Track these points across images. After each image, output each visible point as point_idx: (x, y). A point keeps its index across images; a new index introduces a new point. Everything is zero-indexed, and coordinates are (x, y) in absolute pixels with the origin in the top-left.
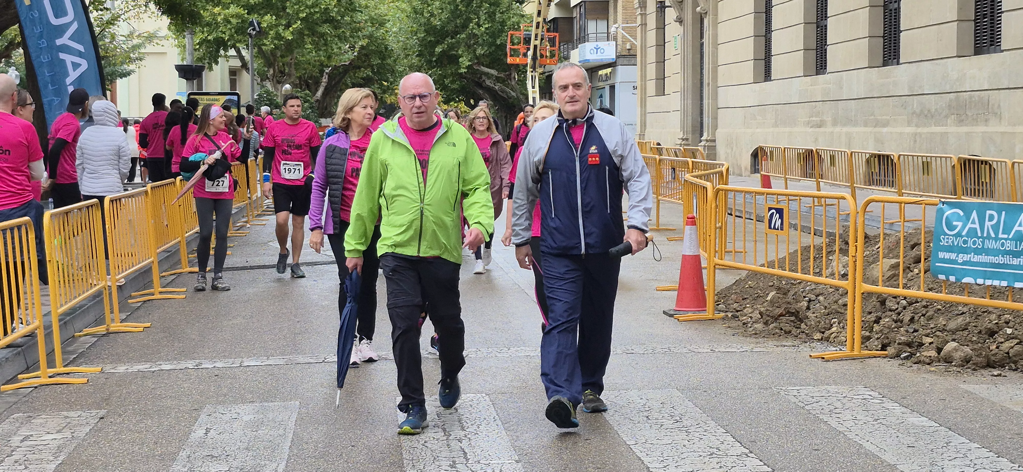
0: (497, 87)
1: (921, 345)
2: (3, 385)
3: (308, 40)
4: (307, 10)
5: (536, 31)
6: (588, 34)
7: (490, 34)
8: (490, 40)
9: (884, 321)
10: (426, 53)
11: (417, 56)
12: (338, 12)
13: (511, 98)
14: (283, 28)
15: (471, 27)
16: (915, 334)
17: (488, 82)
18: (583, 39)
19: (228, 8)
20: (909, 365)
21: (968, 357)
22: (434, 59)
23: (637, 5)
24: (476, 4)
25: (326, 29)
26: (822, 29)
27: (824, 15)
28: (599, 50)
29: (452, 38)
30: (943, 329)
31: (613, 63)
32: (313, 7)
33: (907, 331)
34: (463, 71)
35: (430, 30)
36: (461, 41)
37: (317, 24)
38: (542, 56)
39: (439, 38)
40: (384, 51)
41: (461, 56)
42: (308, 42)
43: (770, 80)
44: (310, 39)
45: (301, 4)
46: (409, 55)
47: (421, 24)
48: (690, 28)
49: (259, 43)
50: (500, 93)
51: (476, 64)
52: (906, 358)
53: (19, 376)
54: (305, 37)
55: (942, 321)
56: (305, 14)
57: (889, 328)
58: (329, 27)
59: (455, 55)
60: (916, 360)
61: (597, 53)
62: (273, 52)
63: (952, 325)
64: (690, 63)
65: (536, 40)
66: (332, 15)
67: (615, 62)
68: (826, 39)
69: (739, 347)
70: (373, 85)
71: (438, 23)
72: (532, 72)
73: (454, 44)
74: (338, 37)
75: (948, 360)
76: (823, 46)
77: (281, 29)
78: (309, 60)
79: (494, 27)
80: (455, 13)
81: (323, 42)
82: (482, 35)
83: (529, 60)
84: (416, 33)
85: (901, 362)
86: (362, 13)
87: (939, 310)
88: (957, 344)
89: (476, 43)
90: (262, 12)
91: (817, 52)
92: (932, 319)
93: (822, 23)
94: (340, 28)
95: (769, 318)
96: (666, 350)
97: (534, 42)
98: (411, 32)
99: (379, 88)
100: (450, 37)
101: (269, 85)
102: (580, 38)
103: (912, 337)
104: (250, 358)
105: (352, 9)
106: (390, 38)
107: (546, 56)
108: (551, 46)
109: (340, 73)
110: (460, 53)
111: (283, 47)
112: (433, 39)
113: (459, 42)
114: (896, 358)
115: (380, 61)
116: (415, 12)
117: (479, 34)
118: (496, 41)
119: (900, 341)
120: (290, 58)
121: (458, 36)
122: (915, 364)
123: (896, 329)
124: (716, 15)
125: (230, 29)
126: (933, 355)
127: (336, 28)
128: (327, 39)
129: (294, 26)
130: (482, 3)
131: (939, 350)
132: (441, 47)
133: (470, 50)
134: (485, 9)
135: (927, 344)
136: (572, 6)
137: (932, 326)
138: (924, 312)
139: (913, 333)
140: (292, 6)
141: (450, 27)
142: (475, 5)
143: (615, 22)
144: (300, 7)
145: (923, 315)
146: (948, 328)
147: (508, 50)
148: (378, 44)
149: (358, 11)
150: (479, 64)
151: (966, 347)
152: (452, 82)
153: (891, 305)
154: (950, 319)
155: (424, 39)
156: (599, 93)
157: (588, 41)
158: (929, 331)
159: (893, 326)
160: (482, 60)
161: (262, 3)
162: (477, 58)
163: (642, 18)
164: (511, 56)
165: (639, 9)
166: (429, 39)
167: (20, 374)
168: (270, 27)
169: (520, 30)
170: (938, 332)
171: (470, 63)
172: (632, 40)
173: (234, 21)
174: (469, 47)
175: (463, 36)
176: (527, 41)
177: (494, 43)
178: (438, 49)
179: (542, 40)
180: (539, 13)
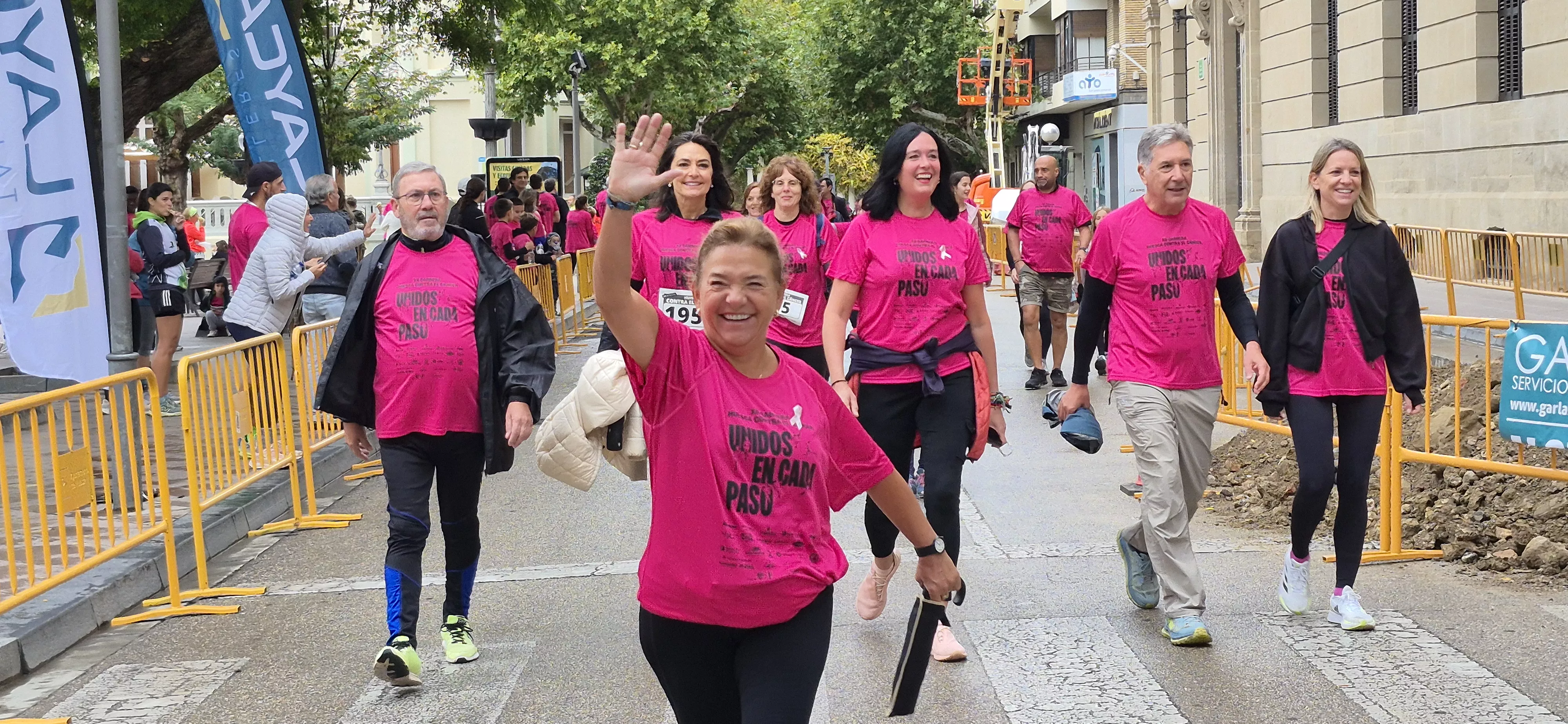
0: (946, 139)
1: (1494, 540)
2: (118, 616)
3: (669, 77)
4: (668, 34)
5: (997, 57)
6: (1076, 60)
7: (935, 62)
8: (934, 71)
9: (1441, 503)
11: (828, 96)
12: (712, 36)
13: (966, 154)
14: (633, 60)
15: (906, 53)
16: (1485, 523)
18: (1070, 66)
19: (554, 35)
20: (1473, 571)
21: (1562, 560)
22: (854, 100)
23: (1145, 16)
24: (913, 18)
25: (695, 60)
26: (1410, 47)
27: (1413, 27)
28: (1092, 82)
29: (879, 69)
30: (1528, 516)
31: (1114, 101)
32: (675, 30)
33: (1473, 519)
34: (896, 116)
35: (847, 58)
36: (893, 73)
37: (681, 53)
38: (1007, 93)
39: (860, 70)
40: (783, 89)
41: (893, 95)
42: (669, 80)
43: (1338, 124)
44: (672, 75)
45: (658, 25)
46: (818, 95)
47: (833, 50)
48: (1221, 47)
49: (599, 84)
50: (951, 147)
51: (914, 106)
52: (1470, 561)
53: (144, 602)
54: (665, 73)
55: (1526, 503)
56: (664, 40)
57: (1446, 514)
58: (700, 57)
59: (885, 94)
60: (1484, 565)
61: (1089, 86)
62: (619, 96)
63: (1541, 509)
64: (1222, 100)
65: (998, 70)
66: (703, 39)
67: (1117, 100)
68: (1416, 62)
69: (1219, 545)
70: (774, 138)
71: (859, 48)
72: (993, 116)
73: (882, 77)
74: (713, 71)
75: (1533, 564)
76: (1412, 72)
77: (630, 62)
78: (674, 105)
79: (941, 52)
80: (883, 33)
81: (691, 79)
82: (922, 64)
83: (988, 101)
84: (828, 63)
85: (1460, 567)
86: (747, 35)
87: (1523, 485)
88: (1546, 539)
89: (914, 76)
90: (602, 39)
91: (1404, 81)
92: (1511, 499)
93: (1410, 39)
94: (716, 59)
95: (1272, 498)
96: (1108, 550)
97: (994, 73)
98: (821, 61)
99: (781, 142)
100: (876, 68)
102: (1065, 66)
103: (1479, 529)
104: (488, 570)
105: (733, 32)
106: (792, 71)
107: (1014, 93)
108: (1021, 78)
109: (720, 124)
110: (891, 90)
111: (634, 89)
112: (851, 71)
113: (890, 74)
114: (1455, 561)
115: (777, 105)
116: (825, 32)
117: (917, 62)
118: (943, 73)
119: (1462, 536)
120: (644, 104)
121: (888, 65)
122: (1482, 570)
123: (1457, 516)
124: (1258, 28)
125: (558, 64)
126: (1509, 557)
127: (709, 58)
128: (697, 74)
129: (648, 58)
130: (921, 18)
131: (1520, 549)
132: (862, 82)
133: (905, 86)
134: (927, 26)
135: (1503, 540)
136: (1055, 16)
137: (1512, 510)
138: (1500, 489)
139: (1481, 521)
140: (646, 29)
141: (877, 53)
142: (911, 21)
143: (1116, 41)
144: (657, 30)
145: (1499, 494)
146: (1535, 514)
147: (958, 86)
148: (775, 80)
149: (742, 33)
150: (919, 105)
151: (1560, 543)
153: (1452, 478)
154: (1539, 500)
155: (838, 71)
156: (1095, 144)
157: (1077, 70)
158: (1505, 519)
159: (1453, 511)
160: (924, 100)
161: (603, 26)
162: (916, 97)
163: (1153, 34)
164: (964, 93)
165: (1149, 22)
166: (846, 72)
167: (147, 598)
168: (615, 61)
169: (976, 56)
170: (1519, 521)
171: (906, 105)
172: (1140, 66)
173: (562, 52)
174: (905, 81)
175: (895, 65)
176: (986, 71)
177: (940, 75)
178: (860, 86)
179: (1007, 69)
180: (1001, 31)
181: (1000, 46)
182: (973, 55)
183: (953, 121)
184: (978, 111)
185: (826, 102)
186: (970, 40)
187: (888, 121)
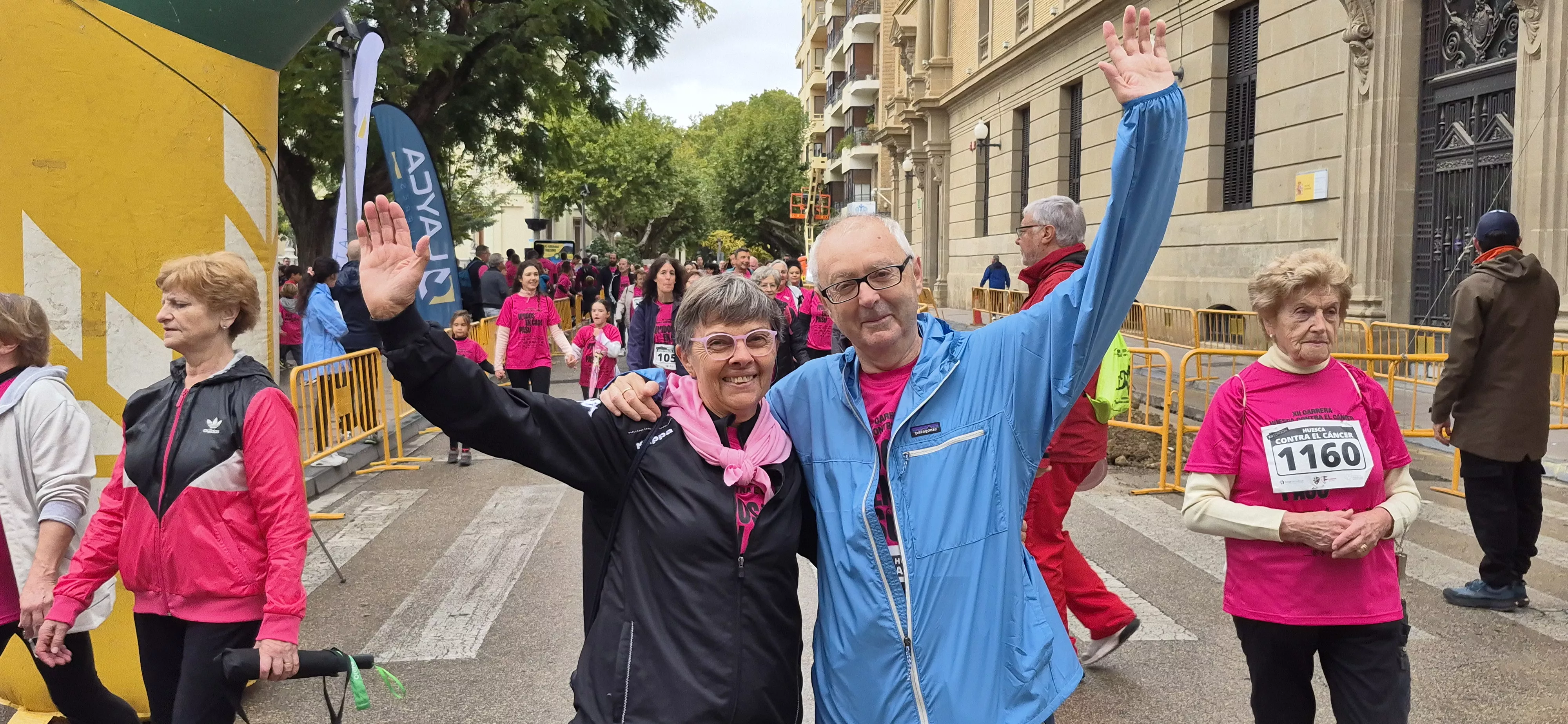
3: (634, 198)
4: (633, 174)
5: (812, 192)
6: (855, 196)
7: (778, 195)
8: (778, 199)
10: (728, 208)
11: (721, 210)
12: (657, 176)
14: (614, 188)
15: (763, 189)
17: (778, 233)
18: (851, 199)
19: (571, 173)
22: (734, 213)
23: (891, 174)
25: (648, 189)
28: (862, 209)
29: (749, 197)
32: (637, 172)
34: (757, 223)
35: (731, 190)
36: (756, 200)
37: (641, 185)
38: (817, 213)
39: (738, 197)
40: (696, 206)
41: (755, 212)
43: (988, 236)
45: (628, 170)
46: (715, 210)
47: (724, 186)
48: (929, 193)
49: (595, 200)
50: (787, 241)
51: (767, 218)
54: (631, 196)
56: (631, 178)
58: (651, 188)
59: (751, 211)
61: (860, 211)
64: (929, 221)
65: (812, 200)
66: (652, 178)
71: (738, 185)
72: (809, 225)
73: (750, 202)
74: (658, 195)
77: (612, 189)
78: (636, 214)
79: (781, 189)
80: (751, 177)
81: (645, 199)
82: (772, 195)
83: (806, 215)
84: (721, 193)
86: (677, 176)
89: (768, 202)
90: (598, 176)
94: (660, 189)
97: (810, 202)
98: (717, 192)
100: (747, 197)
101: (603, 233)
102: (848, 198)
105: (669, 174)
106: (701, 196)
107: (821, 213)
108: (824, 205)
110: (755, 208)
111: (614, 203)
112: (733, 198)
113: (754, 200)
115: (693, 214)
116: (719, 176)
117: (769, 194)
118: (783, 200)
120: (621, 211)
121: (753, 195)
124: (948, 184)
125: (573, 189)
127: (656, 188)
128: (649, 197)
129: (622, 187)
132: (739, 204)
133: (762, 207)
134: (774, 175)
136: (843, 172)
140: (621, 171)
141: (747, 189)
143: (876, 186)
144: (627, 172)
147: (791, 207)
148: (692, 201)
149: (674, 175)
150: (770, 217)
152: (753, 231)
155: (726, 198)
157: (855, 201)
160: (772, 215)
161: (598, 169)
162: (768, 213)
163: (895, 184)
164: (794, 212)
165: (893, 177)
166: (730, 198)
168: (604, 187)
169: (801, 192)
171: (763, 217)
172: (888, 201)
173: (575, 182)
174: (762, 204)
175: (757, 196)
176: (805, 201)
177: (781, 202)
178: (738, 206)
179: (817, 200)
180: (814, 179)
181: (813, 188)
182: (799, 191)
183: (788, 227)
184: (801, 222)
185: (719, 213)
186: (797, 183)
187: (753, 225)
